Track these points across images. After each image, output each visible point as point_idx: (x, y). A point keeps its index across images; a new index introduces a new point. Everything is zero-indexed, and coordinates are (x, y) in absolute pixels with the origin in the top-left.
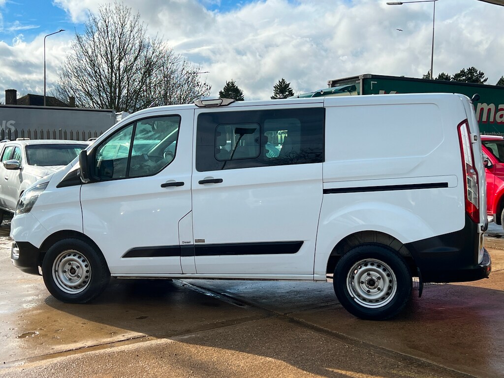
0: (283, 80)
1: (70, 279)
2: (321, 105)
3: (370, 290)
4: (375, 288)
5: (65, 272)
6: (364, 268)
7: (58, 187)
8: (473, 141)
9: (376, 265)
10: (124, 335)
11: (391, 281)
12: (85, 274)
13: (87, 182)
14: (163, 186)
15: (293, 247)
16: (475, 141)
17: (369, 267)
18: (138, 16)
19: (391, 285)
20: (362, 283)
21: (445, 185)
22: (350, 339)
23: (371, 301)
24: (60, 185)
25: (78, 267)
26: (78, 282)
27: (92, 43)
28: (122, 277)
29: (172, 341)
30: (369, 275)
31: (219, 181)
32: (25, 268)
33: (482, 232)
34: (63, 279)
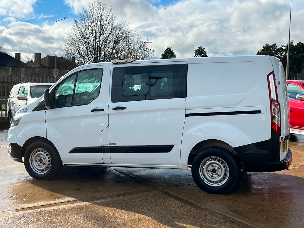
0: (200, 46)
1: (39, 166)
2: (185, 63)
3: (213, 176)
4: (216, 174)
5: (36, 161)
6: (210, 162)
7: (33, 111)
8: (277, 85)
9: (217, 160)
10: (63, 199)
11: (225, 170)
12: (48, 163)
13: (49, 108)
14: (92, 111)
15: (167, 149)
16: (278, 85)
18: (111, 9)
19: (226, 173)
20: (209, 171)
21: (259, 112)
22: (197, 205)
23: (212, 182)
24: (35, 110)
25: (44, 158)
26: (44, 167)
27: (84, 25)
28: (69, 164)
29: (90, 204)
30: (212, 166)
31: (124, 108)
32: (15, 158)
33: (282, 141)
34: (35, 165)
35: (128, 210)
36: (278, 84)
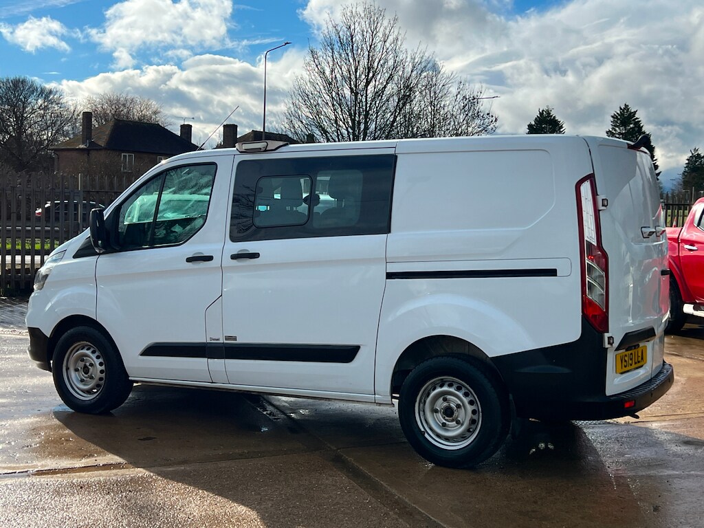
0: (626, 106)
1: (82, 381)
2: (391, 151)
3: (447, 423)
4: (452, 421)
5: (76, 370)
6: (438, 390)
8: (601, 207)
9: (455, 386)
10: (97, 459)
11: (474, 412)
12: (99, 375)
13: (101, 252)
14: (189, 260)
15: (346, 354)
16: (604, 208)
17: (445, 388)
18: (395, 20)
19: (475, 417)
20: (436, 411)
21: (552, 273)
23: (447, 439)
24: (77, 255)
25: (91, 365)
26: (92, 384)
29: (147, 473)
31: (255, 256)
32: (38, 362)
33: (609, 346)
34: (74, 378)
35: (220, 492)
36: (603, 206)
